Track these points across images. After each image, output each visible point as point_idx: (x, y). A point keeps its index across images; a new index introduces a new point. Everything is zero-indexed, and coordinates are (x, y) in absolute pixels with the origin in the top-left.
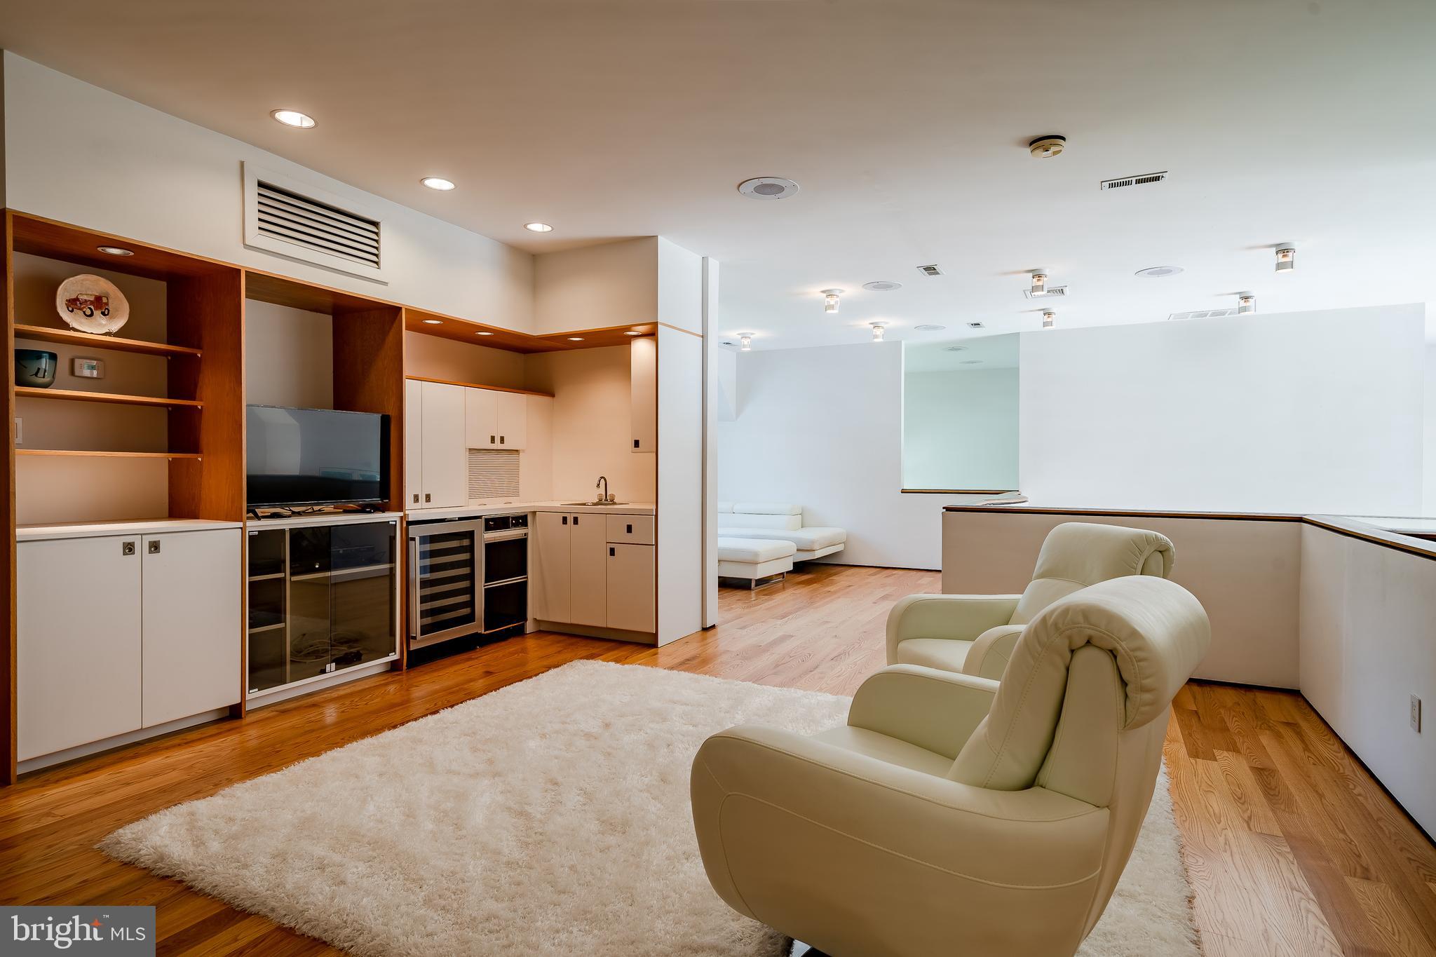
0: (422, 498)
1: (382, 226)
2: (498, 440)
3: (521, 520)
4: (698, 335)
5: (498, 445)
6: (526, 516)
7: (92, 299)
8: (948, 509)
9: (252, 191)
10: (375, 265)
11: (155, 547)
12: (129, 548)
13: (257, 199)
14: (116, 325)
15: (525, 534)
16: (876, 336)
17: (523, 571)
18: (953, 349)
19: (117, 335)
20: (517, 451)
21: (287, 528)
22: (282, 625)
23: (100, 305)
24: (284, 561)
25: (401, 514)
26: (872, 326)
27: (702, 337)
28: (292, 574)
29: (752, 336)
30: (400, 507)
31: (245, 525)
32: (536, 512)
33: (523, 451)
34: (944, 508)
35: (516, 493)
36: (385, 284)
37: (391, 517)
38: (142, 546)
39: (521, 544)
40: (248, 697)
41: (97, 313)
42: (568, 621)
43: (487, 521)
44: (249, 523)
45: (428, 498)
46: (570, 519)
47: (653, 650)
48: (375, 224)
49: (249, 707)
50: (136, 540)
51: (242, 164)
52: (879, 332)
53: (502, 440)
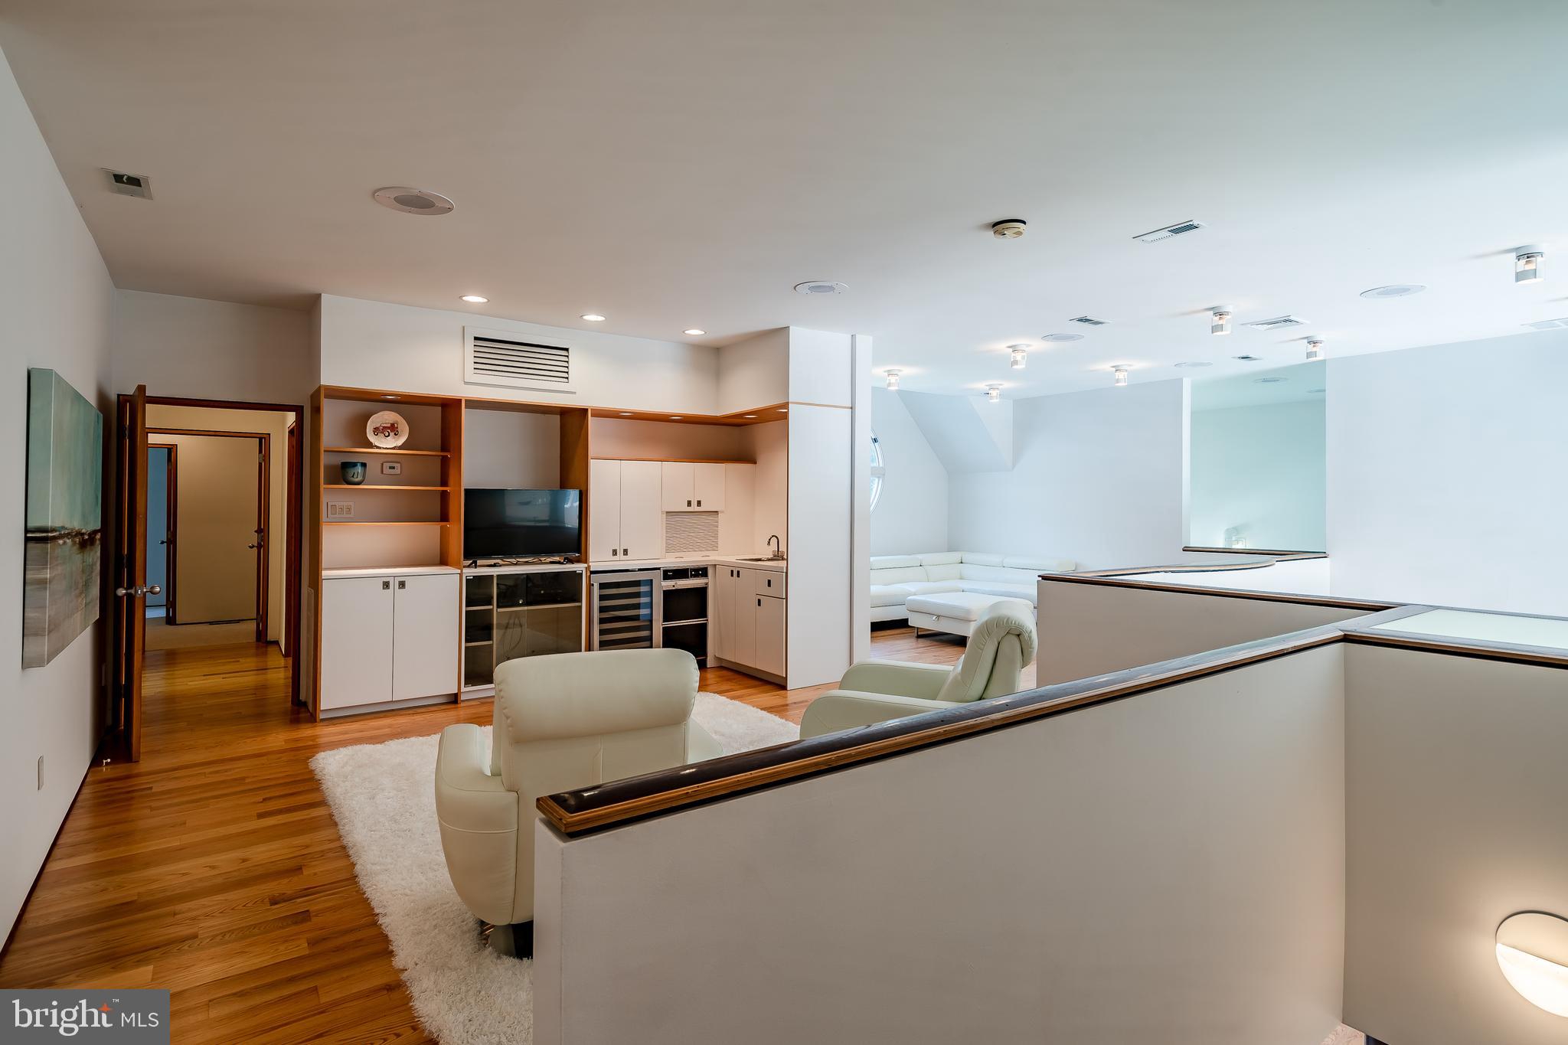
0: (620, 552)
1: (570, 350)
2: (694, 503)
3: (702, 572)
4: (848, 408)
5: (694, 508)
6: (707, 568)
7: (389, 425)
8: (1044, 578)
9: (470, 343)
10: (566, 380)
11: (402, 585)
12: (386, 585)
13: (473, 349)
14: (401, 441)
15: (707, 584)
16: (1118, 381)
17: (703, 613)
18: (1265, 381)
19: (400, 448)
20: (717, 512)
21: (495, 574)
22: (490, 642)
23: (393, 429)
24: (492, 598)
25: (586, 565)
26: (1114, 369)
27: (852, 408)
28: (498, 607)
29: (1000, 387)
30: (586, 561)
31: (462, 571)
32: (715, 565)
33: (723, 512)
34: (1039, 576)
35: (714, 547)
36: (575, 393)
37: (578, 567)
38: (394, 584)
39: (702, 592)
40: (463, 689)
41: (392, 434)
42: (733, 661)
43: (666, 572)
44: (465, 570)
45: (626, 552)
46: (735, 573)
47: (783, 692)
48: (567, 350)
49: (463, 697)
50: (391, 580)
51: (464, 327)
52: (1120, 375)
53: (699, 503)
